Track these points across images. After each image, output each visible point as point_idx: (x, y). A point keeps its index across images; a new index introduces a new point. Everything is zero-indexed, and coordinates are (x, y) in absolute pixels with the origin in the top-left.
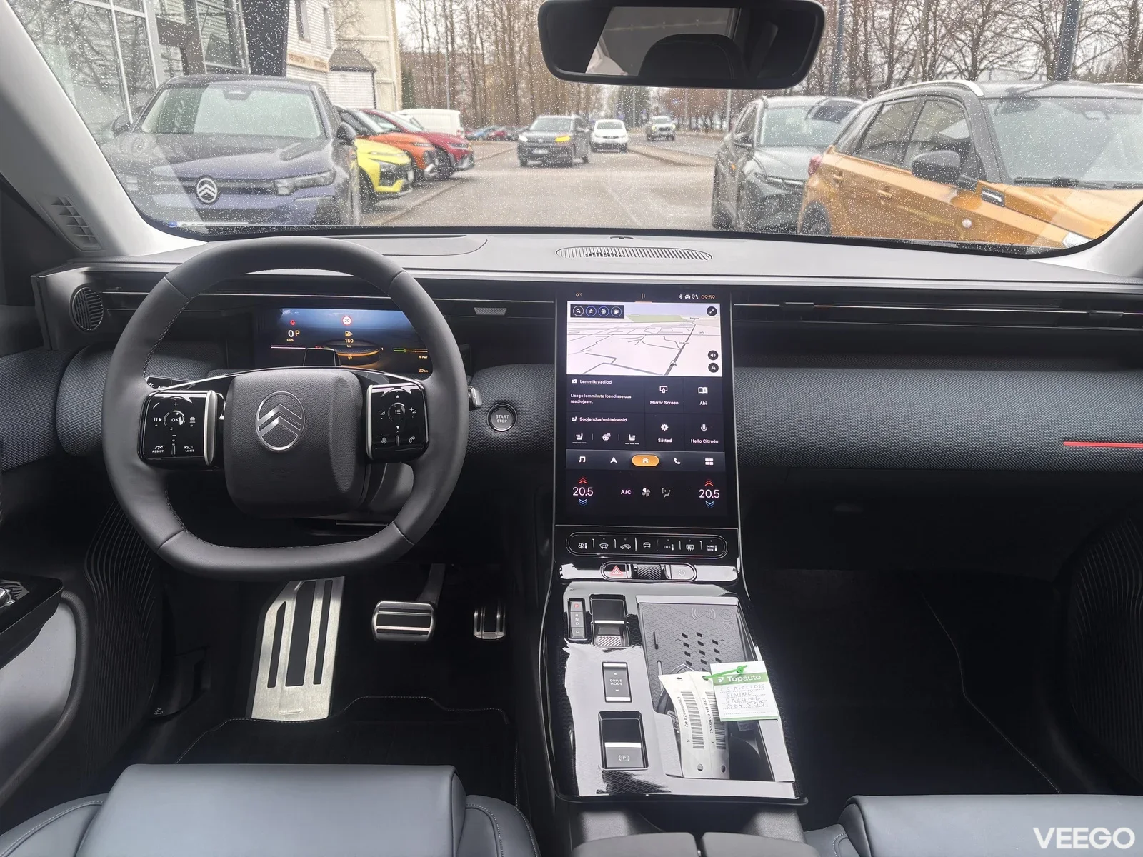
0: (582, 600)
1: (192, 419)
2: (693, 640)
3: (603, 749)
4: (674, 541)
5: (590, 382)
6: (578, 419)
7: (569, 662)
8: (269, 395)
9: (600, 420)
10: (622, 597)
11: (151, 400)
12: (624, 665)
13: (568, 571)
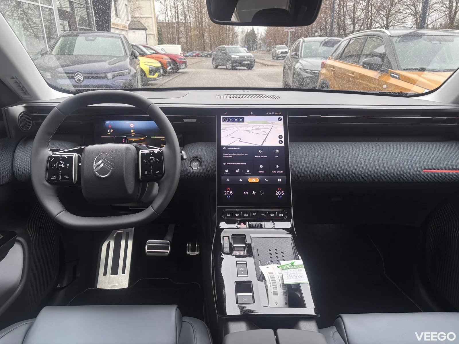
0: (228, 237)
1: (68, 165)
2: (274, 251)
3: (236, 296)
4: (266, 212)
5: (231, 148)
6: (226, 164)
7: (223, 262)
8: (99, 155)
9: (235, 164)
10: (245, 235)
11: (50, 157)
12: (245, 262)
13: (223, 225)
